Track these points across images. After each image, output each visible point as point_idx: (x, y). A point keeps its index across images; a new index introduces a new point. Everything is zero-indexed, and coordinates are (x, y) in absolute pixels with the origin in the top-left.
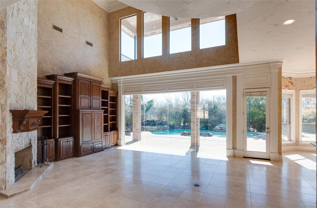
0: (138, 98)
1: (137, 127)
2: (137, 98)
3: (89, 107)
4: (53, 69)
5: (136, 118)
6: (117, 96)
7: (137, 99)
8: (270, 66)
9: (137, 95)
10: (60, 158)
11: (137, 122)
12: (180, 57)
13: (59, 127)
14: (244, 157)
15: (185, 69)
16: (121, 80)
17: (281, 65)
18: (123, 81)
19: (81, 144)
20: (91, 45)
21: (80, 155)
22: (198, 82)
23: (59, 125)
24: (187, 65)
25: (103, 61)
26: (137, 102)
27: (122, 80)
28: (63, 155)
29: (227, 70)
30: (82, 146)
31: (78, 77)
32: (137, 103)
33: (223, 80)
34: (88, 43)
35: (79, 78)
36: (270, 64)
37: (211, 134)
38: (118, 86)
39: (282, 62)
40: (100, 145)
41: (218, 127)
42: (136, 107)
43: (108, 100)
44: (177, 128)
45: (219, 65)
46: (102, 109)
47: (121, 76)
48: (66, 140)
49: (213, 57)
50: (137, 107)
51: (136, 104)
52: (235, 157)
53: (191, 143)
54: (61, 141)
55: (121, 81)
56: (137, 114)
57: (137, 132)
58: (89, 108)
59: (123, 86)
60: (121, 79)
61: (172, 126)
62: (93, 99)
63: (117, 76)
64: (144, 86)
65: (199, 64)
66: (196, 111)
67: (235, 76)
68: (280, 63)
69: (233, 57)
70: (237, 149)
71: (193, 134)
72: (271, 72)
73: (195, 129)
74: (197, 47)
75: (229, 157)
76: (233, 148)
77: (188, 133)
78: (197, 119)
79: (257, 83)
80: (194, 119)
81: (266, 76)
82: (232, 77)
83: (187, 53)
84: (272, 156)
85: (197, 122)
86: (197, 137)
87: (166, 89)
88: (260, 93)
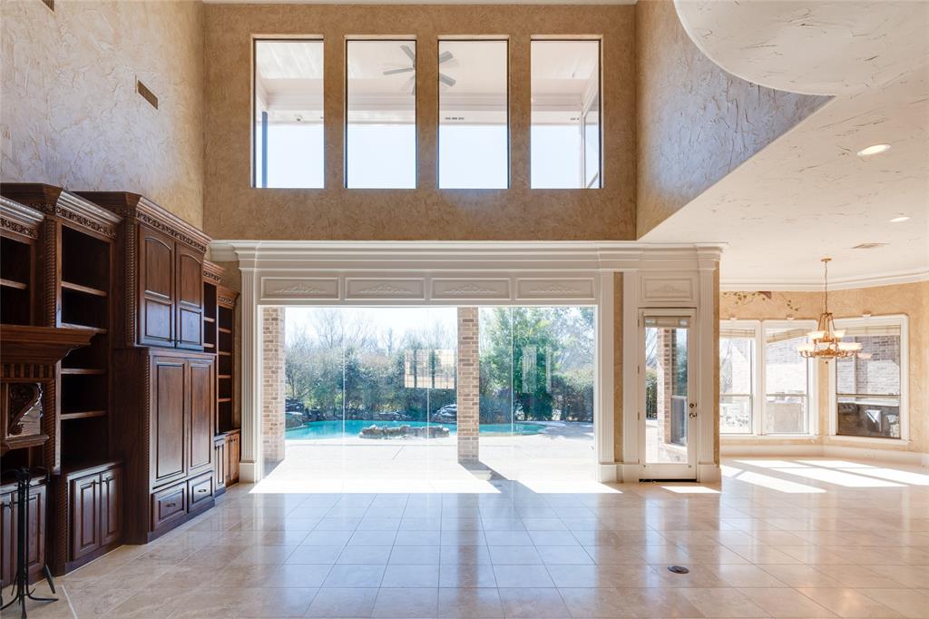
0: (279, 322)
1: (273, 416)
2: (273, 319)
3: (170, 340)
4: (15, 162)
5: (271, 385)
6: (234, 307)
7: (277, 324)
8: (697, 255)
9: (276, 310)
10: (72, 559)
11: (276, 399)
12: (476, 204)
13: (62, 421)
14: (641, 480)
15: (493, 239)
16: (255, 251)
17: (716, 256)
18: (260, 257)
19: (154, 488)
20: (153, 100)
21: (149, 534)
23: (62, 413)
24: (497, 230)
25: (188, 174)
26: (274, 334)
27: (257, 253)
28: (84, 543)
29: (602, 256)
30: (157, 496)
31: (140, 215)
32: (277, 337)
33: (591, 281)
34: (142, 90)
35: (141, 219)
36: (699, 252)
37: (445, 429)
38: (240, 272)
39: (720, 249)
40: (207, 486)
41: (444, 411)
42: (271, 350)
43: (215, 318)
44: (329, 418)
45: (587, 240)
46: (205, 351)
47: (258, 237)
48: (90, 480)
49: (571, 217)
50: (276, 350)
51: (272, 341)
52: (622, 482)
53: (460, 455)
54: (78, 485)
55: (253, 256)
56: (273, 372)
57: (276, 433)
58: (168, 344)
59: (261, 274)
60: (253, 249)
61: (312, 412)
62: (181, 309)
63: (242, 236)
64: (347, 279)
65: (532, 229)
66: (473, 365)
67: (622, 273)
68: (717, 252)
69: (623, 224)
70: (625, 460)
71: (464, 430)
72: (699, 272)
73: (471, 415)
74: (526, 182)
75: (607, 483)
76: (616, 461)
77: (383, 431)
78: (476, 387)
79: (670, 295)
80: (468, 387)
81: (690, 279)
82: (613, 275)
83: (499, 193)
84: (703, 471)
85: (475, 395)
86: (477, 439)
87: (425, 296)
88: (677, 319)
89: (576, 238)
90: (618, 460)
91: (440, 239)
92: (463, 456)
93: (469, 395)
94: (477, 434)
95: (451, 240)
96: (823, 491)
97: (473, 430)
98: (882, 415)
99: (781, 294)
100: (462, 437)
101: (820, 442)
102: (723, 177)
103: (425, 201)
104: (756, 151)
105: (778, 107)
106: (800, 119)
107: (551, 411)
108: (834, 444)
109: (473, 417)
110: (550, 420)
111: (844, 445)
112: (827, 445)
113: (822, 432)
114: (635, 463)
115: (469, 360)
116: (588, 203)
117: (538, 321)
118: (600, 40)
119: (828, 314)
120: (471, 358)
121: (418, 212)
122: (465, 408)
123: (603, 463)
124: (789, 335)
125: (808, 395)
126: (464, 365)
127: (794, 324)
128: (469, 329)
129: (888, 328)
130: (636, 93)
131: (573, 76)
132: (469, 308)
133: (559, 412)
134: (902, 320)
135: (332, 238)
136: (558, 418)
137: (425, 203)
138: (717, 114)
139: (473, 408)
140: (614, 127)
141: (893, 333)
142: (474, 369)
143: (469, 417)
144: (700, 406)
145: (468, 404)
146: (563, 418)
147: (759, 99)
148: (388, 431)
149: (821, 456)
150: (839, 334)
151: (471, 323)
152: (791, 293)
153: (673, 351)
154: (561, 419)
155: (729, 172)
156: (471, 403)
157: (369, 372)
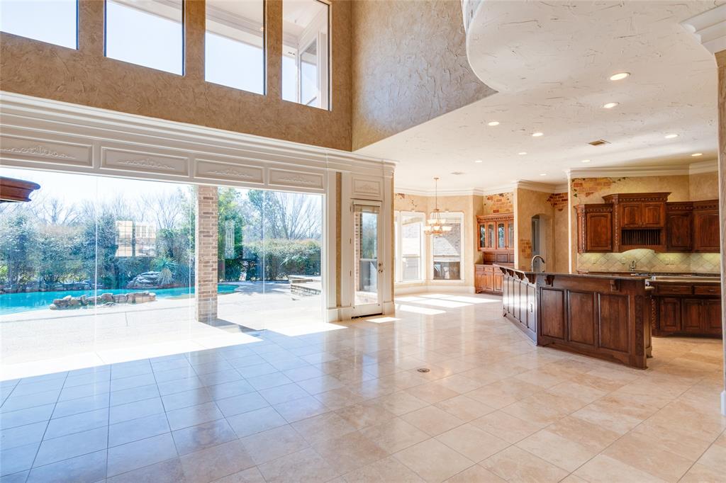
8: (383, 167)
12: (239, 102)
14: (352, 318)
15: (253, 134)
17: (393, 170)
22: (273, 171)
24: (257, 127)
29: (329, 160)
36: (385, 165)
39: (393, 164)
49: (311, 127)
52: (342, 320)
53: (200, 315)
64: (103, 147)
65: (284, 131)
66: (212, 236)
67: (341, 173)
68: (393, 167)
69: (343, 139)
70: (343, 305)
71: (204, 292)
72: (383, 178)
73: (211, 279)
74: (279, 94)
75: (332, 322)
76: (337, 306)
77: (81, 301)
78: (215, 255)
79: (369, 191)
80: (207, 255)
81: (379, 182)
82: (335, 174)
83: (258, 97)
84: (386, 307)
85: (213, 262)
86: (216, 299)
87: (189, 174)
88: (372, 208)
89: (314, 144)
90: (339, 305)
91: (207, 126)
92: (203, 315)
93: (208, 262)
94: (216, 296)
95: (217, 128)
96: (444, 312)
97: (213, 292)
98: (441, 267)
99: (409, 196)
100: (202, 298)
101: (426, 284)
102: (423, 122)
103: (193, 89)
104: (448, 111)
105: (463, 89)
106: (478, 99)
107: (239, 274)
108: (433, 285)
109: (212, 281)
110: (237, 280)
111: (437, 285)
112: (430, 285)
113: (427, 278)
114: (347, 306)
115: (208, 232)
116: (322, 119)
117: (229, 202)
118: (329, 6)
119: (438, 210)
120: (211, 231)
121: (187, 98)
122: (205, 274)
123: (330, 308)
124: (413, 221)
125: (420, 257)
126: (204, 236)
127: (415, 214)
128: (209, 206)
129: (456, 219)
130: (351, 50)
131: (295, 21)
132: (209, 187)
133: (245, 275)
134: (461, 215)
135: (88, 104)
136: (244, 279)
137: (193, 92)
138: (420, 82)
139: (212, 273)
140: (338, 70)
141: (458, 222)
142: (214, 240)
143: (210, 281)
144: (384, 265)
145: (208, 270)
146: (248, 279)
147: (451, 81)
148: (87, 301)
149: (427, 292)
150: (443, 222)
151: (211, 201)
152: (413, 196)
153: (361, 229)
154: (247, 280)
155: (429, 120)
156: (211, 268)
157: (50, 242)
